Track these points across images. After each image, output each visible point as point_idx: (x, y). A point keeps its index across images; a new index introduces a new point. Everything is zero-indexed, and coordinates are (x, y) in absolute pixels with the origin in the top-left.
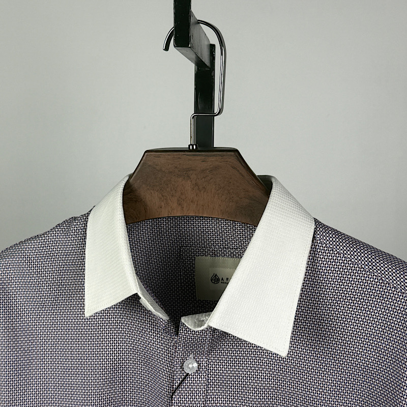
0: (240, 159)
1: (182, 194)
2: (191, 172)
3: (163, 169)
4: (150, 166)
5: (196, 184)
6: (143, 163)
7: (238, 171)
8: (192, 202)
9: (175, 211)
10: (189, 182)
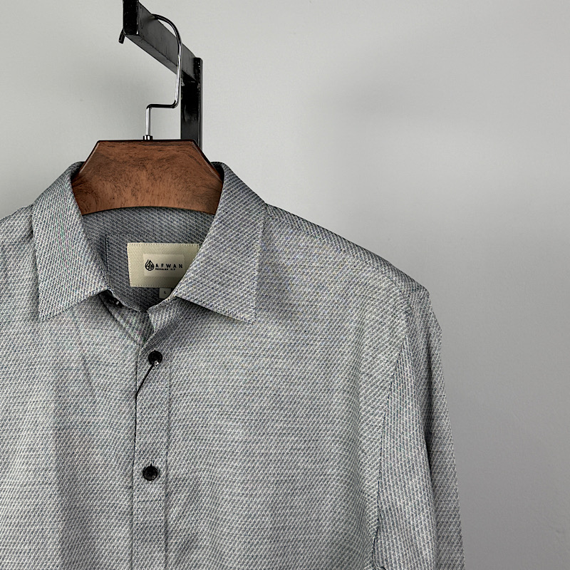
1: (136, 183)
9: (129, 202)
10: (144, 172)
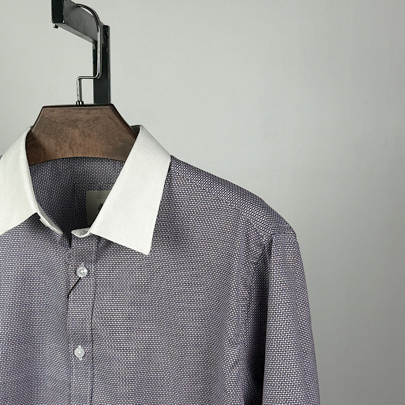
0: (115, 111)
2: (79, 122)
3: (57, 121)
4: (47, 118)
5: (83, 132)
6: (42, 116)
7: (113, 120)
8: (80, 146)
